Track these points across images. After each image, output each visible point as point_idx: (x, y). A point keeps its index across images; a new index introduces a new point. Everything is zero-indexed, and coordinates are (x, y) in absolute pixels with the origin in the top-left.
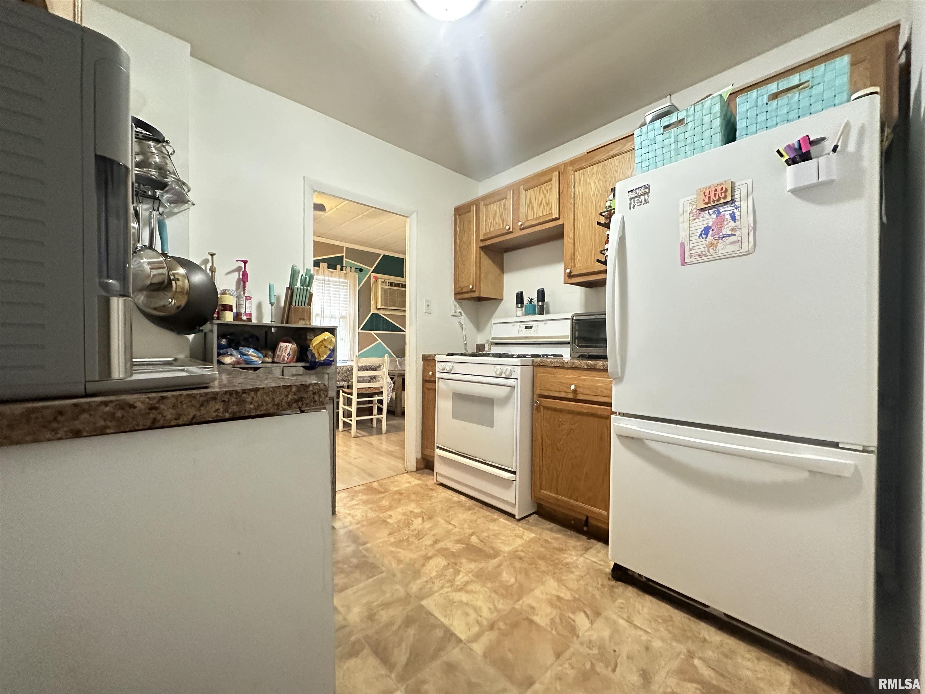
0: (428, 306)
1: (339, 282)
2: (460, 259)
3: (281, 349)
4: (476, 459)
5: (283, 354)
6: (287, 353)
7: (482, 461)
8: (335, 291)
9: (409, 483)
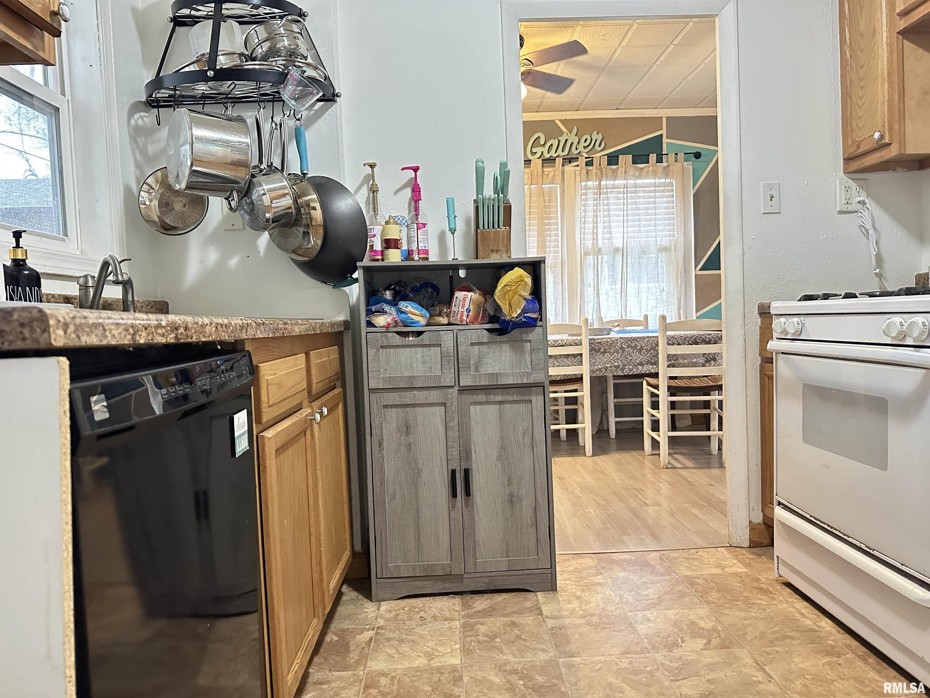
0: (772, 197)
1: (655, 185)
2: (853, 78)
3: (458, 303)
4: (850, 540)
5: (461, 310)
6: (465, 309)
7: (863, 547)
8: (649, 203)
9: (722, 567)
